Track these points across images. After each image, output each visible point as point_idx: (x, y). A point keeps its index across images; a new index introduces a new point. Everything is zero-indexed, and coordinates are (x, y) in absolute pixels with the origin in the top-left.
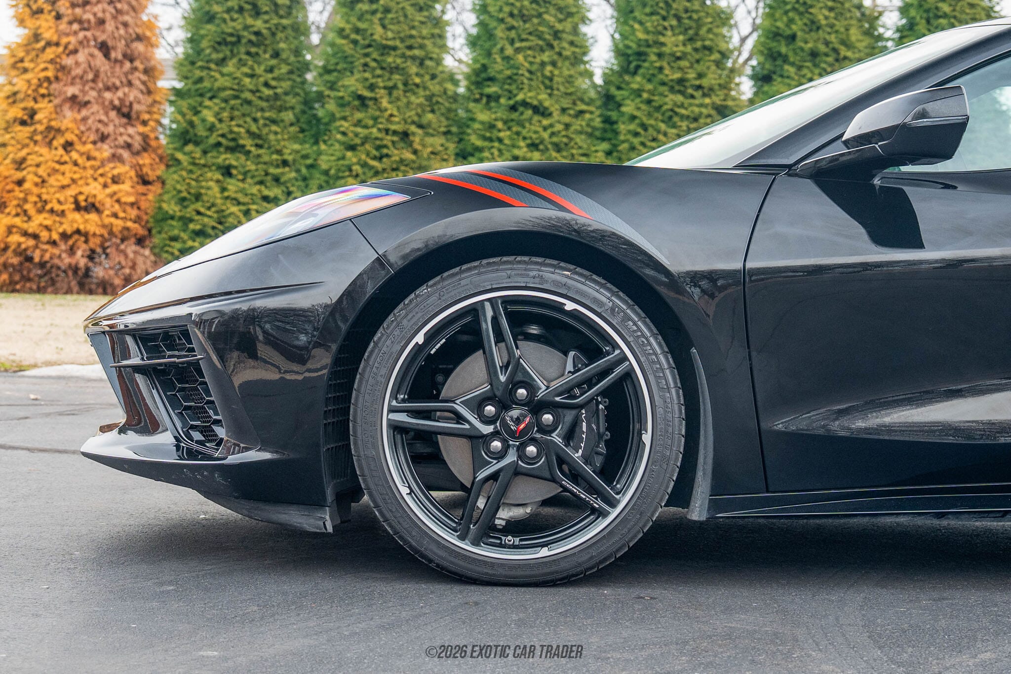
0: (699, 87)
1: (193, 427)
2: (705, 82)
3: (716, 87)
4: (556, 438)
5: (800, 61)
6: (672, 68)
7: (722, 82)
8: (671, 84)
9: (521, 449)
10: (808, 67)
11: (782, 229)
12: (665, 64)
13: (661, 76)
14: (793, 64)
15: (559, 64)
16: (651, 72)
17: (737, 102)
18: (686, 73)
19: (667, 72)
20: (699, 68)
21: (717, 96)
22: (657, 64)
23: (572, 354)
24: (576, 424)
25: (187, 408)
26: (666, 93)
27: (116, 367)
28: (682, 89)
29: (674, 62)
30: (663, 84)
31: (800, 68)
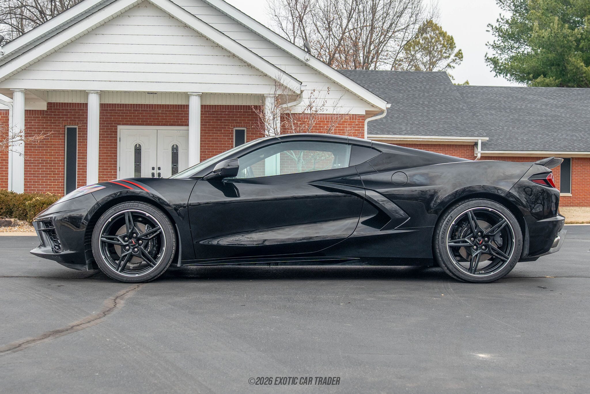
1: (56, 245)
4: (142, 247)
9: (133, 249)
11: (197, 193)
23: (147, 225)
24: (148, 243)
25: (55, 240)
27: (39, 230)
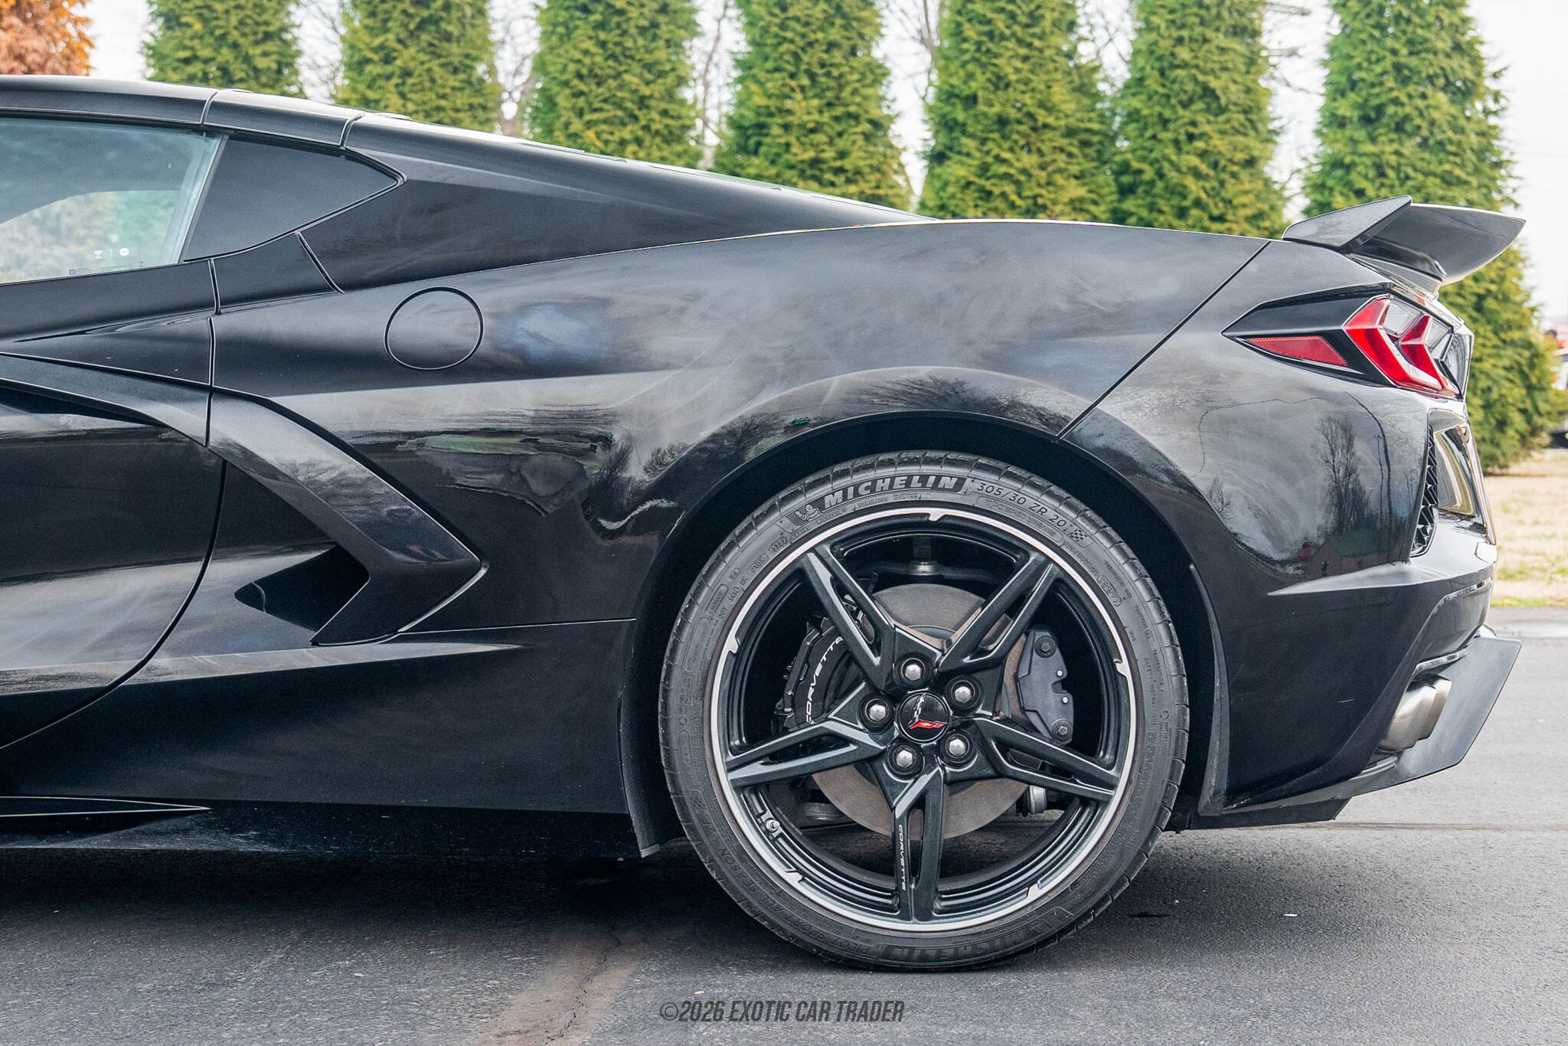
0: (840, 171)
2: (847, 164)
3: (867, 170)
5: (983, 131)
6: (803, 144)
7: (874, 162)
8: (800, 166)
10: (994, 140)
12: (793, 140)
13: (786, 157)
14: (972, 136)
15: (647, 143)
16: (775, 150)
17: (894, 191)
18: (823, 151)
19: (794, 150)
20: (841, 144)
21: (867, 182)
22: (782, 140)
26: (795, 180)
28: (817, 173)
29: (806, 136)
30: (792, 167)
31: (984, 141)
